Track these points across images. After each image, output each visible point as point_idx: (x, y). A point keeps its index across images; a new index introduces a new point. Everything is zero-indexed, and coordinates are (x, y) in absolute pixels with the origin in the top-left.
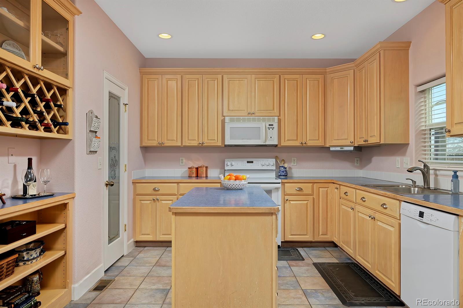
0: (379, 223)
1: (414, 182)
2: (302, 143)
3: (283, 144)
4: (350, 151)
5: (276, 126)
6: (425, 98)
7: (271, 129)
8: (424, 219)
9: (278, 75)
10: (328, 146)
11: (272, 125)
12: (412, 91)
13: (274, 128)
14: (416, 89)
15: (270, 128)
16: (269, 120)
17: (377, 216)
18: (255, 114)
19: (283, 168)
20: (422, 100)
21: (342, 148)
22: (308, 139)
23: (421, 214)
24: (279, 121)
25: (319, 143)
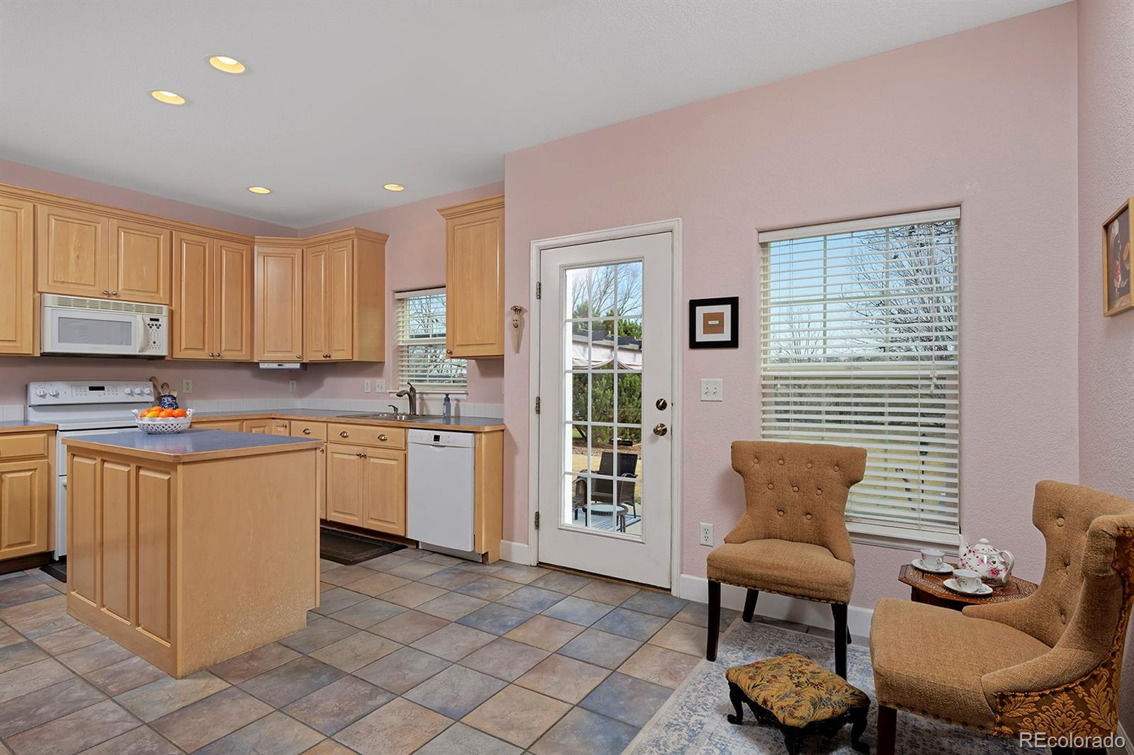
1: (396, 409)
2: (213, 355)
3: (178, 355)
4: (294, 370)
5: (164, 321)
6: (403, 307)
7: (154, 327)
8: (440, 443)
9: (168, 231)
10: (255, 361)
11: (158, 320)
12: (389, 298)
13: (160, 325)
14: (394, 297)
15: (153, 325)
16: (150, 310)
18: (119, 296)
19: (170, 399)
20: (400, 309)
21: (281, 365)
22: (223, 348)
23: (437, 438)
24: (171, 314)
25: (242, 356)
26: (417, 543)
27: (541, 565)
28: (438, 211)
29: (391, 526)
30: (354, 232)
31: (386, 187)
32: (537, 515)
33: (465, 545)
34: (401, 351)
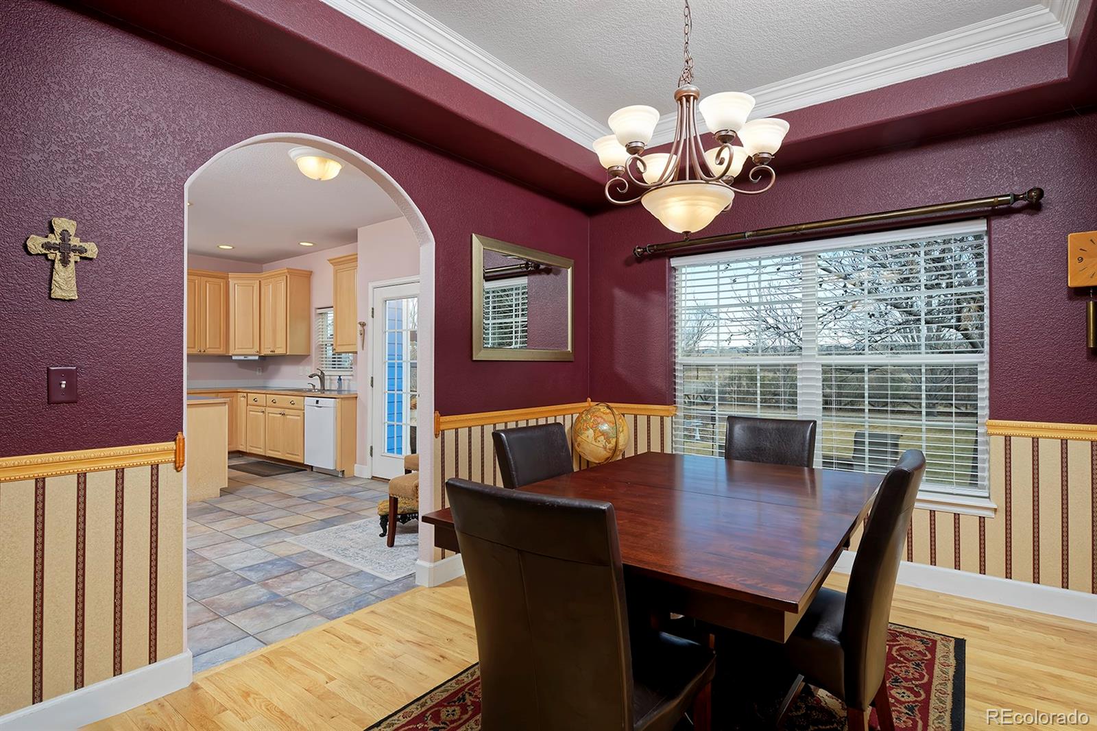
0: (288, 417)
1: (314, 386)
2: (200, 351)
4: (254, 360)
6: (322, 319)
8: (319, 405)
10: (230, 355)
12: (313, 312)
14: (316, 311)
17: (287, 411)
20: (320, 320)
21: (246, 357)
22: (208, 346)
23: (317, 402)
25: (221, 351)
26: (312, 467)
27: (373, 478)
28: (329, 260)
29: (297, 457)
30: (286, 271)
31: (301, 244)
32: (372, 448)
33: (329, 465)
34: (322, 347)
